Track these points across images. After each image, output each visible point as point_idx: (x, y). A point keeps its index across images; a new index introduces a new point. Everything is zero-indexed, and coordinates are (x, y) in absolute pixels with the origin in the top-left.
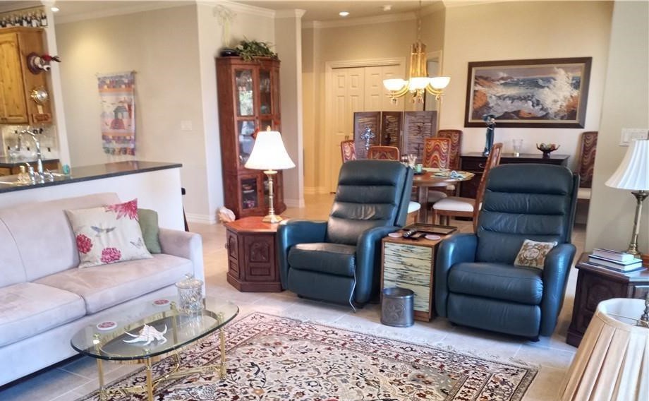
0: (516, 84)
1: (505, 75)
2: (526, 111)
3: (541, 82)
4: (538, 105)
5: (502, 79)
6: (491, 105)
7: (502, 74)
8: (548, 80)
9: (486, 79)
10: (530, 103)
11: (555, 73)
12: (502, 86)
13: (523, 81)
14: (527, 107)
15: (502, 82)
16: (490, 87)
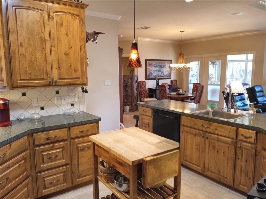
0: (157, 67)
1: (155, 64)
2: (160, 75)
3: (163, 66)
4: (162, 73)
5: (154, 65)
6: (152, 73)
7: (154, 64)
8: (164, 66)
9: (150, 65)
10: (161, 72)
11: (165, 64)
12: (154, 67)
13: (159, 66)
14: (160, 74)
15: (154, 66)
16: (151, 67)
